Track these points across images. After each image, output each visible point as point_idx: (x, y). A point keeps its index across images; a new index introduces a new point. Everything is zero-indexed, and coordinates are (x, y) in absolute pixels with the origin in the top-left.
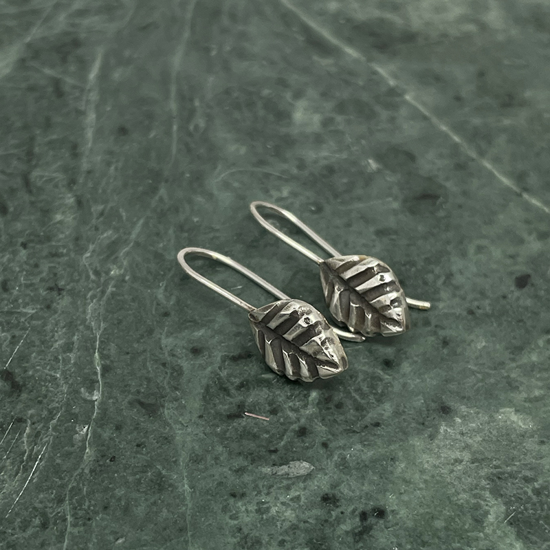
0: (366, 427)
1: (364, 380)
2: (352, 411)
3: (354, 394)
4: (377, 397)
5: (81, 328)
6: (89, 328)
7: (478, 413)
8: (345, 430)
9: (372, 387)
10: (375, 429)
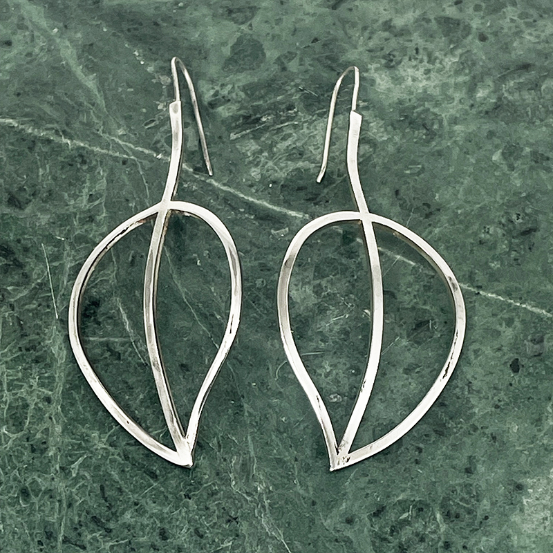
0: (481, 523)
1: (461, 491)
2: (467, 516)
3: (461, 503)
4: (475, 498)
5: (268, 540)
6: (273, 538)
7: (539, 480)
8: (471, 531)
9: (469, 493)
10: (487, 521)
